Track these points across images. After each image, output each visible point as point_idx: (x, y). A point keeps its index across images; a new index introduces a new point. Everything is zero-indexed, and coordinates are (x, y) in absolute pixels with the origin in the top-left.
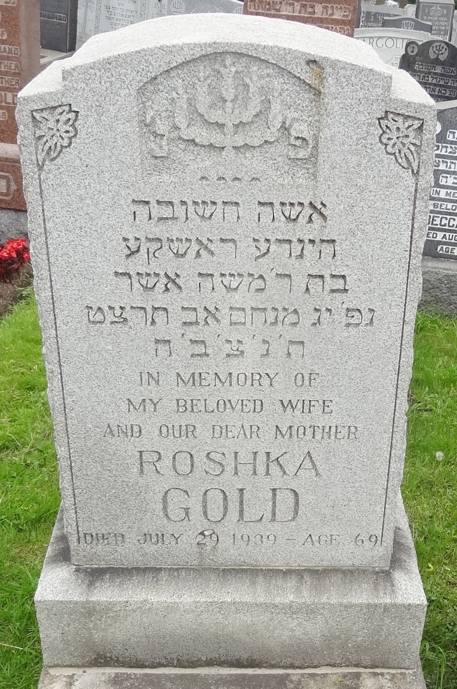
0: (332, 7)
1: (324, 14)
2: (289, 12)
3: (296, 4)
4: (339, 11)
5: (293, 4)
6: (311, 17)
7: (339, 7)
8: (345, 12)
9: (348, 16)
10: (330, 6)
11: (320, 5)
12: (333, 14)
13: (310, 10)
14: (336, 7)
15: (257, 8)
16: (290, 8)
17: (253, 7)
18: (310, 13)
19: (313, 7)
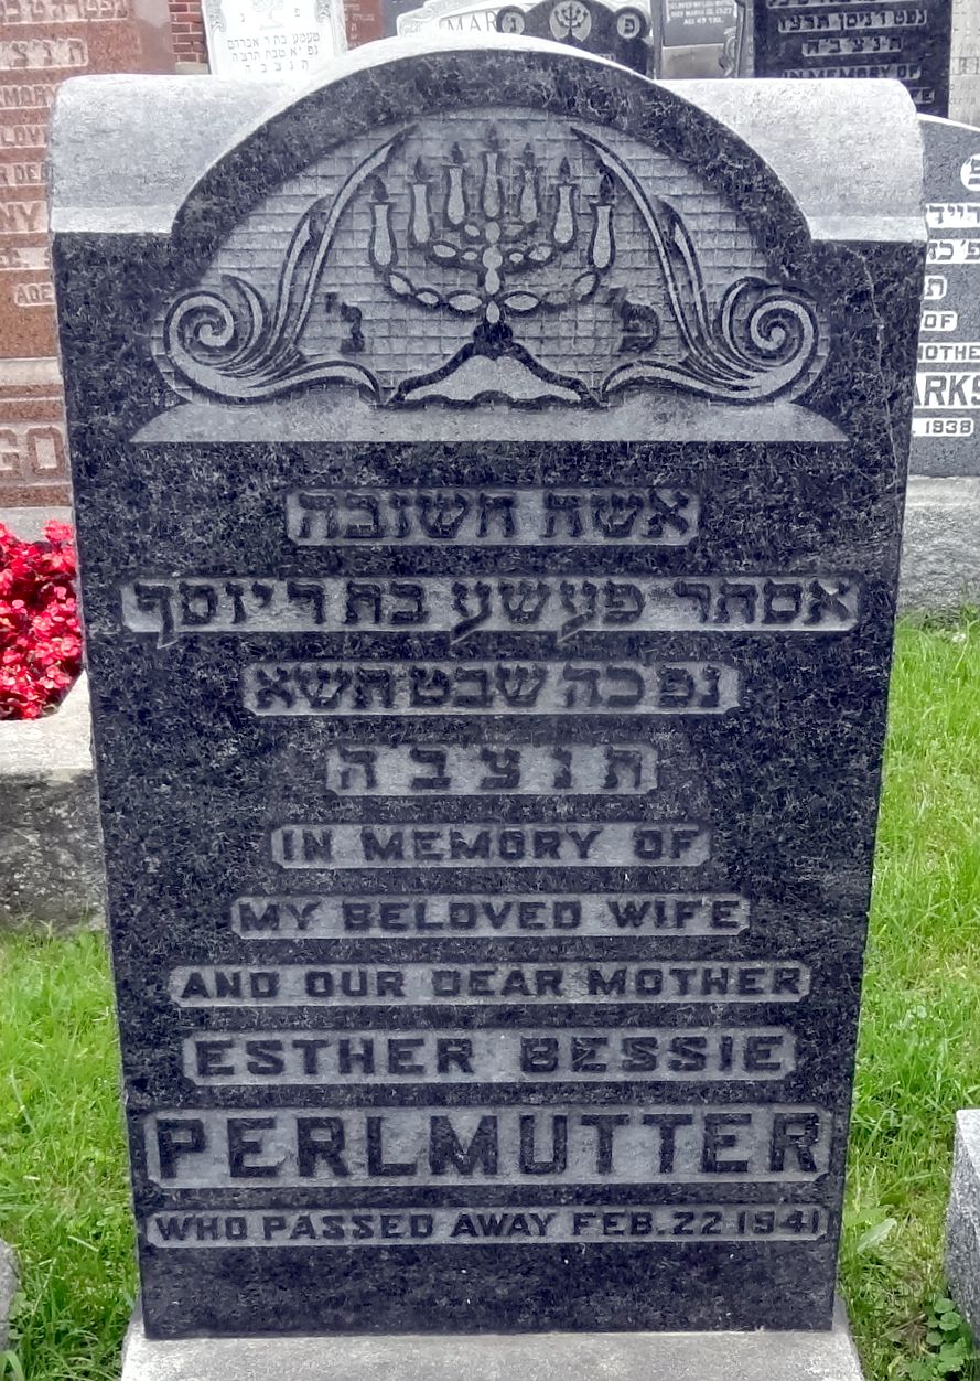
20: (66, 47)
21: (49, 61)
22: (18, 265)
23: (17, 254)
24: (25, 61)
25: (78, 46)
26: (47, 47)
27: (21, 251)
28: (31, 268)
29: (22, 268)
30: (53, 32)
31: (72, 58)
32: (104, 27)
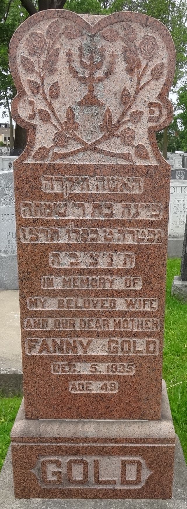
0: (136, 206)
1: (126, 215)
2: (79, 216)
3: (86, 205)
4: (145, 210)
5: (83, 205)
6: (108, 221)
7: (145, 205)
8: (154, 211)
9: (158, 216)
10: (132, 204)
11: (119, 204)
12: (137, 214)
13: (106, 211)
14: (142, 205)
15: (34, 213)
16: (79, 211)
17: (28, 213)
18: (106, 215)
19: (109, 207)
20: (122, 257)
21: (111, 264)
22: (74, 371)
23: (74, 366)
24: (96, 263)
25: (130, 257)
26: (111, 256)
27: (77, 364)
28: (82, 373)
29: (76, 373)
30: (116, 249)
31: (125, 264)
32: (147, 247)
